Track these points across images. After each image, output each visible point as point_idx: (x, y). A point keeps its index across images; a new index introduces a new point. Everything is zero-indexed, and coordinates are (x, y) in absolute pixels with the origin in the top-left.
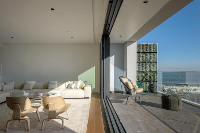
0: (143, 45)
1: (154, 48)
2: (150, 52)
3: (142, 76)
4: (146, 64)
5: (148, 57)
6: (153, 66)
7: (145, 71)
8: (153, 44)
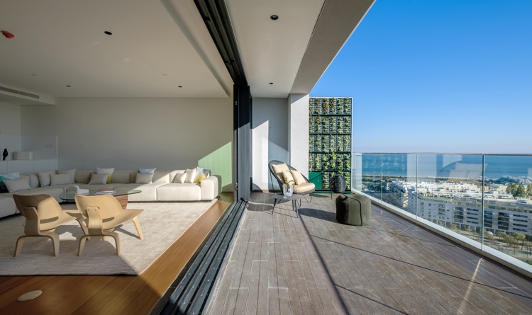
0: (324, 101)
1: (345, 107)
2: (338, 115)
3: (322, 161)
4: (330, 138)
5: (334, 124)
6: (344, 141)
7: (328, 151)
8: (345, 99)
